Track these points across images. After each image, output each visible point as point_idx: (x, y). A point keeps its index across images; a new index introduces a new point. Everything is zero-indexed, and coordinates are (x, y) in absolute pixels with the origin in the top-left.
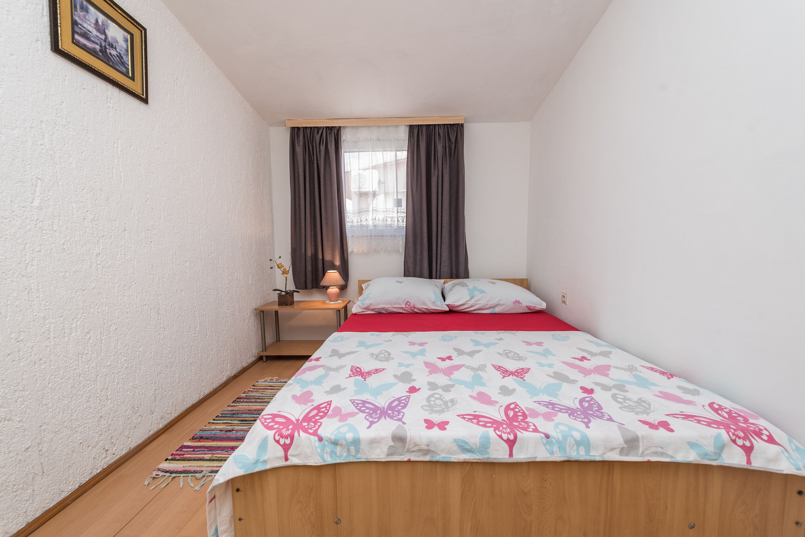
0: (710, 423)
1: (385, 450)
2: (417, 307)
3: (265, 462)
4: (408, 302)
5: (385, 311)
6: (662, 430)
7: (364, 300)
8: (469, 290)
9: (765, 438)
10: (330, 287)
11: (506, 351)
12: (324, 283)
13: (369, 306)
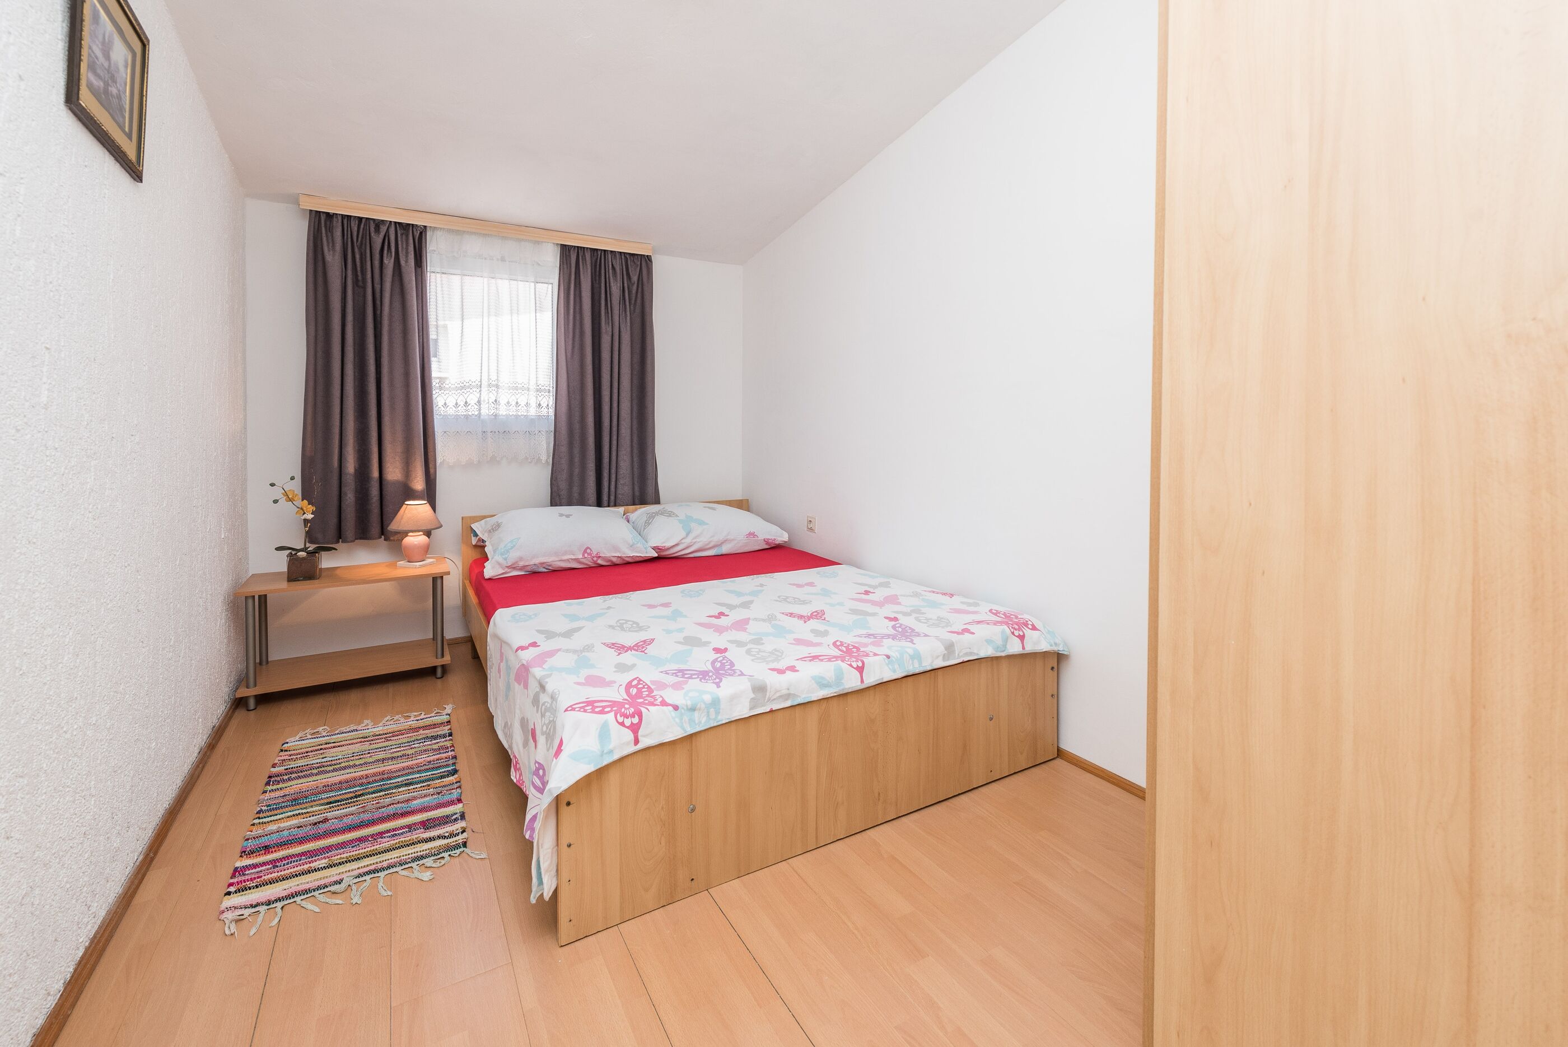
0: (996, 623)
1: (747, 705)
2: (604, 556)
3: (611, 752)
4: (588, 548)
5: (544, 568)
6: (967, 634)
7: (508, 551)
8: (680, 521)
9: (1030, 627)
10: (409, 534)
11: (620, 622)
12: (393, 526)
13: (517, 562)
